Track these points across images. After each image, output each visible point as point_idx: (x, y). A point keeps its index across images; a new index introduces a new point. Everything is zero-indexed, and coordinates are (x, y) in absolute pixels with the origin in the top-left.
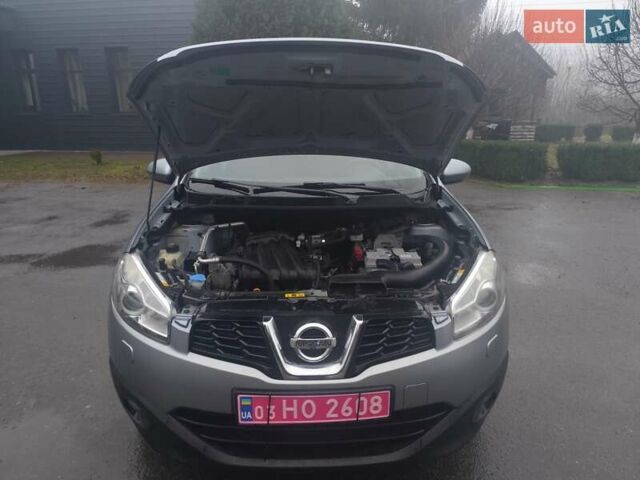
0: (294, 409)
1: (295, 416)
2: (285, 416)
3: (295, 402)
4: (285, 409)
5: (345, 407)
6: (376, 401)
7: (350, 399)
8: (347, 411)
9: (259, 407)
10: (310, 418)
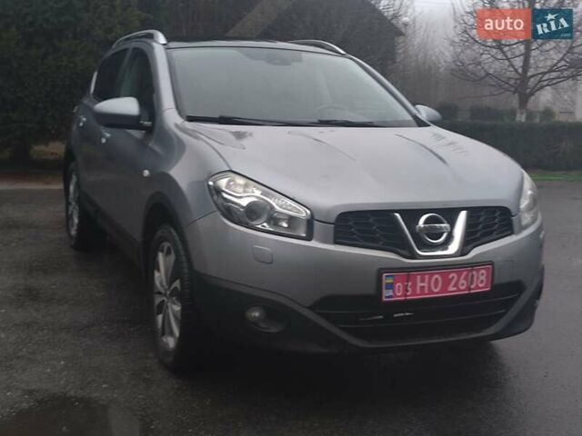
0: (425, 284)
1: (426, 291)
2: (418, 292)
3: (427, 277)
4: (420, 284)
5: (462, 281)
6: (482, 274)
7: (465, 273)
8: (463, 285)
9: (399, 284)
10: (437, 292)
